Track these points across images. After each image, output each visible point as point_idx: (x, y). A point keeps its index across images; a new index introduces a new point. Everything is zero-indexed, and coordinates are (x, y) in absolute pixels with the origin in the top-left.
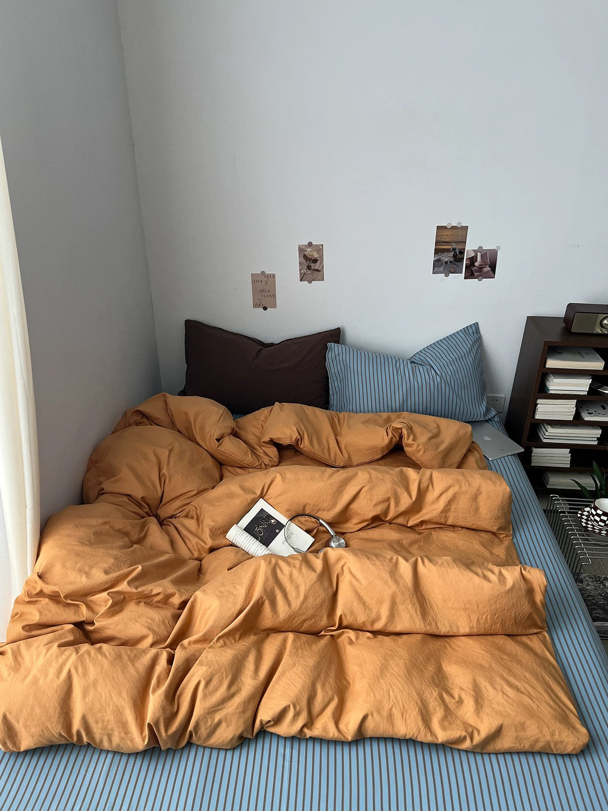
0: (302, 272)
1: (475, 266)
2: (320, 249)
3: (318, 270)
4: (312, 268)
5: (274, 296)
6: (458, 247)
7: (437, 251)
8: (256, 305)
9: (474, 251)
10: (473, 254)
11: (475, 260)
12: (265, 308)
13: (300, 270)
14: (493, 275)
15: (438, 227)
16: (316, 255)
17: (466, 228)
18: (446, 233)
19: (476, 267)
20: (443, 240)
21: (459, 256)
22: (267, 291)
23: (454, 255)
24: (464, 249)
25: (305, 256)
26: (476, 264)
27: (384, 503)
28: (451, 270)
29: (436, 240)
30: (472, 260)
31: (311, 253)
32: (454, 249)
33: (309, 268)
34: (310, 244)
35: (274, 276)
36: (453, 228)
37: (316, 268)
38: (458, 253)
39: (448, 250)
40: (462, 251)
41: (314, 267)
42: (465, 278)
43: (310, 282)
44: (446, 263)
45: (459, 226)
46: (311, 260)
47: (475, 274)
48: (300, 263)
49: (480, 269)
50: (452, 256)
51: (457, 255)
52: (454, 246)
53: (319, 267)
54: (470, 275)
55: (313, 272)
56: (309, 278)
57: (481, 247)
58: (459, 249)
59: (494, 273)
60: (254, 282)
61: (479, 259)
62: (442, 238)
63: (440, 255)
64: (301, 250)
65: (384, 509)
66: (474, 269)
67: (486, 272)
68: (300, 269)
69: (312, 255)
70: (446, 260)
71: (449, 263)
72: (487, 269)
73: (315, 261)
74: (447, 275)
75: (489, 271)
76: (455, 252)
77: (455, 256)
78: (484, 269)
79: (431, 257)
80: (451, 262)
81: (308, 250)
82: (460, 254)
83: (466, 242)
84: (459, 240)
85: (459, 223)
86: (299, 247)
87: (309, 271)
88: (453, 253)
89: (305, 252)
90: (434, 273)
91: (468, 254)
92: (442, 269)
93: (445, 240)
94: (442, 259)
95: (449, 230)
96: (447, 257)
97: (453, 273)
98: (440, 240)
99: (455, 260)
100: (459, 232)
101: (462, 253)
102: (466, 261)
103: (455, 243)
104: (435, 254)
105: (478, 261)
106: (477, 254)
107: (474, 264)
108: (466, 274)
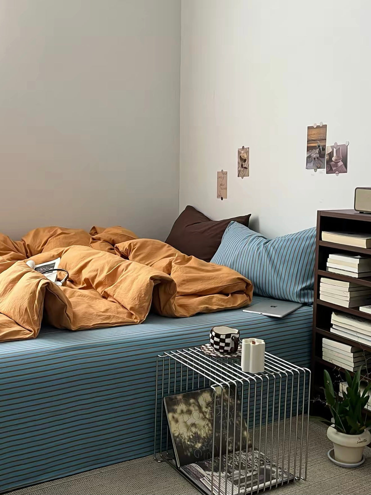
0: (239, 169)
1: (332, 161)
2: (247, 151)
3: (246, 168)
4: (244, 167)
5: (226, 189)
6: (322, 144)
7: (309, 149)
8: (218, 196)
9: (331, 147)
10: (330, 150)
12: (222, 199)
13: (238, 168)
15: (309, 128)
16: (245, 156)
17: (325, 126)
18: (314, 132)
19: (333, 163)
22: (223, 185)
24: (325, 146)
25: (240, 157)
26: (333, 159)
27: (94, 272)
28: (318, 165)
29: (308, 139)
30: (331, 154)
32: (319, 146)
33: (242, 166)
34: (243, 148)
35: (227, 173)
36: (318, 127)
37: (245, 166)
38: (321, 150)
39: (314, 148)
41: (245, 165)
42: (327, 173)
43: (242, 177)
44: (314, 159)
45: (321, 125)
46: (243, 160)
47: (334, 169)
48: (238, 163)
50: (318, 152)
51: (321, 151)
52: (319, 143)
53: (247, 165)
54: (330, 171)
55: (244, 169)
56: (242, 175)
57: (336, 143)
58: (322, 146)
59: (346, 167)
60: (218, 178)
62: (311, 137)
63: (310, 152)
64: (239, 153)
65: (92, 276)
69: (244, 156)
70: (315, 156)
71: (316, 159)
72: (341, 163)
73: (245, 161)
74: (315, 170)
76: (320, 149)
77: (320, 153)
78: (338, 164)
79: (305, 154)
80: (317, 158)
81: (242, 152)
83: (326, 139)
84: (321, 138)
85: (321, 123)
86: (238, 150)
87: (242, 168)
88: (318, 150)
89: (241, 154)
90: (307, 168)
91: (328, 150)
92: (312, 164)
93: (313, 139)
94: (312, 155)
95: (315, 129)
96: (315, 154)
97: (320, 168)
98: (310, 138)
99: (320, 156)
100: (322, 130)
101: (324, 149)
102: (327, 157)
103: (319, 141)
104: (307, 151)
105: (334, 156)
106: (333, 149)
107: (332, 159)
108: (328, 169)
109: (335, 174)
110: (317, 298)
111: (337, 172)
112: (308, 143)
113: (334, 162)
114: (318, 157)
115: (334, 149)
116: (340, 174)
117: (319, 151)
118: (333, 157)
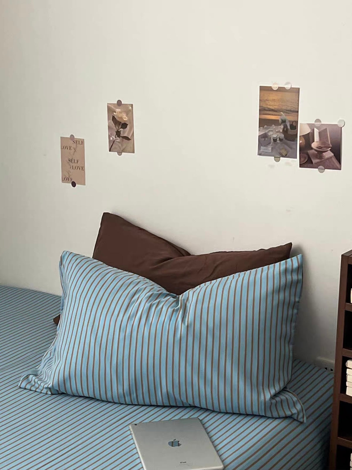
0: (111, 139)
1: (312, 149)
2: (129, 110)
3: (127, 138)
4: (122, 135)
5: (83, 168)
6: (289, 118)
7: (263, 123)
8: (65, 179)
9: (309, 125)
10: (307, 131)
11: (311, 140)
12: (74, 184)
14: (338, 165)
15: (262, 89)
16: (125, 118)
17: (297, 91)
18: (272, 96)
19: (313, 151)
20: (269, 107)
21: (291, 132)
22: (76, 162)
23: (283, 130)
24: (296, 122)
25: (114, 118)
26: (314, 145)
28: (281, 151)
29: (260, 106)
30: (308, 138)
31: (120, 115)
32: (284, 121)
33: (118, 134)
34: (119, 103)
35: (82, 142)
36: (281, 90)
37: (125, 135)
38: (289, 127)
39: (275, 122)
40: (294, 124)
41: (124, 132)
42: (301, 166)
43: (120, 153)
44: (275, 140)
45: (288, 87)
46: (119, 125)
47: (315, 161)
48: (109, 128)
49: (320, 153)
50: (281, 131)
51: (287, 129)
52: (284, 116)
53: (129, 134)
54: (306, 161)
55: (123, 141)
56: (118, 148)
57: (318, 120)
58: (290, 121)
60: (63, 148)
61: (317, 138)
62: (267, 105)
63: (266, 129)
64: (110, 110)
66: (310, 152)
67: (328, 159)
68: (109, 136)
69: (121, 118)
70: (275, 136)
71: (278, 141)
72: (329, 154)
73: (124, 126)
74: (277, 159)
75: (331, 158)
76: (285, 126)
77: (285, 131)
78: (324, 154)
79: (255, 132)
80: (281, 140)
81: (118, 110)
82: (291, 129)
85: (287, 83)
86: (108, 107)
87: (118, 138)
88: (282, 127)
89: (114, 113)
90: (260, 154)
91: (302, 129)
92: (270, 149)
93: (271, 107)
94: (269, 134)
95: (275, 92)
96: (276, 132)
97: (286, 156)
98: (264, 106)
99: (286, 137)
100: (288, 96)
101: (294, 126)
102: (300, 140)
103: (284, 112)
104: (259, 127)
105: (315, 140)
106: (313, 130)
107: (311, 146)
108: (302, 159)
109: (317, 169)
110: (341, 392)
111: (321, 167)
112: (260, 114)
113: (315, 150)
114: (281, 138)
115: (315, 129)
116: (326, 170)
117: (284, 128)
118: (313, 141)
